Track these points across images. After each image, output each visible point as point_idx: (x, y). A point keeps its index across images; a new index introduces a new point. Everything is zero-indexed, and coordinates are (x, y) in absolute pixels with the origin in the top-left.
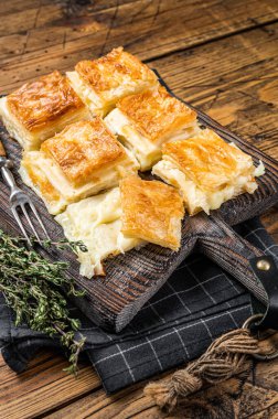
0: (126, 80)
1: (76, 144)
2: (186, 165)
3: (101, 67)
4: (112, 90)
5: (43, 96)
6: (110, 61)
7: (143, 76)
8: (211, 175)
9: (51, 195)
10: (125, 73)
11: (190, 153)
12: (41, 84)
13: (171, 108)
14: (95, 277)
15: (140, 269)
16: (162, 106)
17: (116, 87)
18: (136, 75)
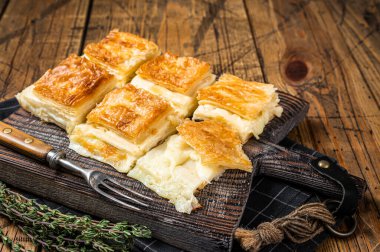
0: (135, 52)
1: (123, 107)
2: (226, 102)
3: (107, 47)
4: (126, 62)
5: (71, 76)
6: (113, 40)
7: (147, 47)
8: (251, 105)
9: (114, 157)
10: (131, 46)
11: (223, 93)
12: (64, 67)
13: (187, 64)
14: (193, 212)
15: (228, 195)
16: (178, 65)
17: (128, 59)
18: (142, 47)
